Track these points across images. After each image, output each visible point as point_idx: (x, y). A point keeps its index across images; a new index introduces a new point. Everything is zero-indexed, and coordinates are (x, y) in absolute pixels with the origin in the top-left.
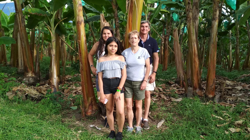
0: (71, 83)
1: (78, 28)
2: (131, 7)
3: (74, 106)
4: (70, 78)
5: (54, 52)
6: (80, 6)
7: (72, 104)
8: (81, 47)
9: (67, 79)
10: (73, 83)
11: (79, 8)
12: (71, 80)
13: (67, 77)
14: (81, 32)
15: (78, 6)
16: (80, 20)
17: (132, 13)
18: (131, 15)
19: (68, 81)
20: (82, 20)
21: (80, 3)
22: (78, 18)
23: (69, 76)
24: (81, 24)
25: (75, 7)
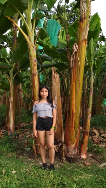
0: (26, 129)
1: (33, 79)
2: (75, 63)
3: (28, 147)
4: (25, 126)
5: (12, 99)
6: (35, 62)
7: (26, 146)
8: (34, 95)
9: (22, 126)
10: (28, 130)
11: (34, 63)
12: (25, 128)
13: (22, 125)
14: (35, 83)
15: (33, 61)
16: (35, 73)
17: (76, 67)
18: (75, 69)
19: (23, 128)
20: (36, 73)
21: (35, 60)
22: (33, 71)
23: (24, 123)
24: (35, 76)
25: (31, 63)
